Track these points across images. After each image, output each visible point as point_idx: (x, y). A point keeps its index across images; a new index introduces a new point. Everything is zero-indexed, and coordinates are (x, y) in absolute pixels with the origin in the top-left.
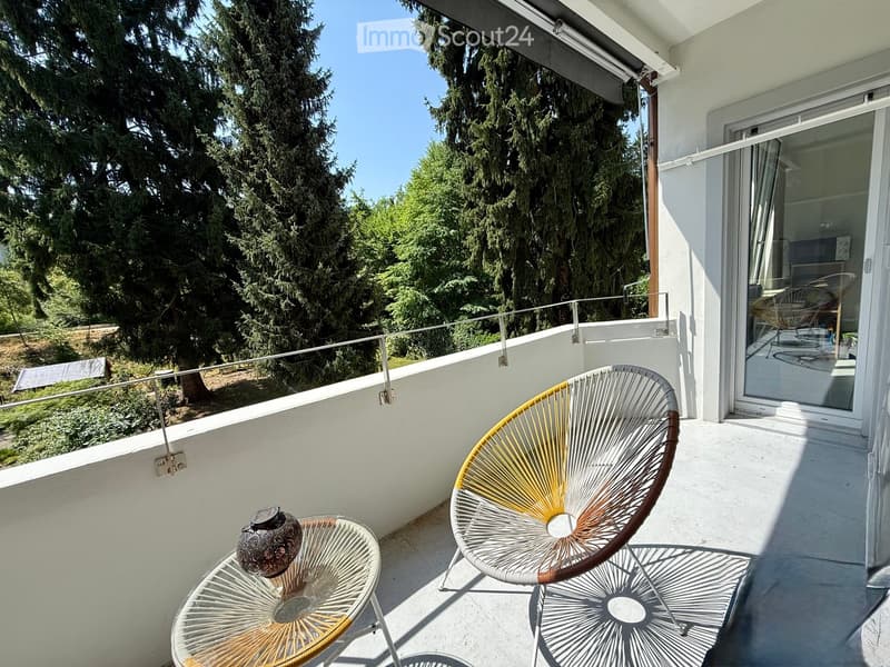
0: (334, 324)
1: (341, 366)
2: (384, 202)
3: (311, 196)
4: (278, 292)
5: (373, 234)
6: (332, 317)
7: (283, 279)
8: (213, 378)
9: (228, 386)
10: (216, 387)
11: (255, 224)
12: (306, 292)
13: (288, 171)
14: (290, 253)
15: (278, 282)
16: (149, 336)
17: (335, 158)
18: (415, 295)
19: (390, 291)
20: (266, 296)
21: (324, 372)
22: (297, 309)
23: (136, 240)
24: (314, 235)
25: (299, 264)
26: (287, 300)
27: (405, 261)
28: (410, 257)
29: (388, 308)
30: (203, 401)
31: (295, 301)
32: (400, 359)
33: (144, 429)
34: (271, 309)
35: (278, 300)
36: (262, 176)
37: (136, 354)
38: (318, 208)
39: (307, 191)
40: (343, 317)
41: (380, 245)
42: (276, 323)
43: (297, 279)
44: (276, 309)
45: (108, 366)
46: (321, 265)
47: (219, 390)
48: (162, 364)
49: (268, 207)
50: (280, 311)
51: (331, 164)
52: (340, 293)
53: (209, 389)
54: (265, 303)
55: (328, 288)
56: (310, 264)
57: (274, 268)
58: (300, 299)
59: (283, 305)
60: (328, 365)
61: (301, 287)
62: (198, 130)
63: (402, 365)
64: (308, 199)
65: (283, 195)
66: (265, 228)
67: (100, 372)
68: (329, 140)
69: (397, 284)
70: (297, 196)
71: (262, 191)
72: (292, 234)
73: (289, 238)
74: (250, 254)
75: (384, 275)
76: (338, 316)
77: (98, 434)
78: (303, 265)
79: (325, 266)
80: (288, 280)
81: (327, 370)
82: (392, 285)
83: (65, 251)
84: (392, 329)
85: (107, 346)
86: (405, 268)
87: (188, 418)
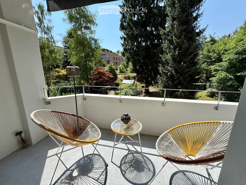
0: (182, 82)
1: (181, 94)
2: (224, 37)
3: (185, 41)
4: (168, 70)
5: (214, 51)
6: (182, 79)
7: (171, 67)
8: (152, 89)
9: (154, 92)
10: (151, 91)
11: (167, 51)
12: (176, 71)
13: (180, 34)
14: (174, 60)
15: (169, 68)
16: (141, 77)
17: (199, 26)
18: (226, 75)
19: (214, 73)
20: (165, 71)
21: (175, 95)
22: (172, 75)
23: (143, 56)
24: (183, 54)
25: (176, 63)
26: (170, 73)
27: (225, 61)
28: (229, 60)
29: (211, 79)
30: (148, 94)
31: (172, 73)
32: (210, 98)
33: (137, 96)
34: (165, 75)
35: (168, 73)
36: (172, 37)
37: (138, 81)
38: (187, 45)
39: (184, 40)
40: (186, 80)
41: (215, 55)
42: (166, 79)
43: (174, 67)
44: (166, 75)
45: (134, 82)
46: (182, 63)
47: (152, 92)
48: (142, 84)
49: (171, 46)
50: (167, 75)
51: (197, 28)
52: (187, 72)
53: (150, 91)
54: (164, 73)
55: (184, 70)
56: (179, 63)
57: (169, 64)
58: (174, 73)
59: (168, 74)
60: (176, 93)
61: (175, 70)
62: (159, 27)
63: (210, 100)
64: (184, 42)
65: (177, 42)
66: (169, 52)
67: (133, 83)
68: (199, 19)
69: (219, 70)
70: (181, 42)
71: (171, 42)
72: (176, 53)
73: (175, 55)
74: (164, 60)
75: (213, 66)
76: (185, 79)
77: (128, 94)
78: (177, 63)
79: (184, 64)
80: (172, 67)
81: (176, 94)
82: (216, 70)
83: (132, 58)
84: (210, 86)
85: (134, 78)
86: (225, 64)
87: (144, 96)
